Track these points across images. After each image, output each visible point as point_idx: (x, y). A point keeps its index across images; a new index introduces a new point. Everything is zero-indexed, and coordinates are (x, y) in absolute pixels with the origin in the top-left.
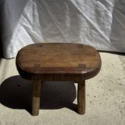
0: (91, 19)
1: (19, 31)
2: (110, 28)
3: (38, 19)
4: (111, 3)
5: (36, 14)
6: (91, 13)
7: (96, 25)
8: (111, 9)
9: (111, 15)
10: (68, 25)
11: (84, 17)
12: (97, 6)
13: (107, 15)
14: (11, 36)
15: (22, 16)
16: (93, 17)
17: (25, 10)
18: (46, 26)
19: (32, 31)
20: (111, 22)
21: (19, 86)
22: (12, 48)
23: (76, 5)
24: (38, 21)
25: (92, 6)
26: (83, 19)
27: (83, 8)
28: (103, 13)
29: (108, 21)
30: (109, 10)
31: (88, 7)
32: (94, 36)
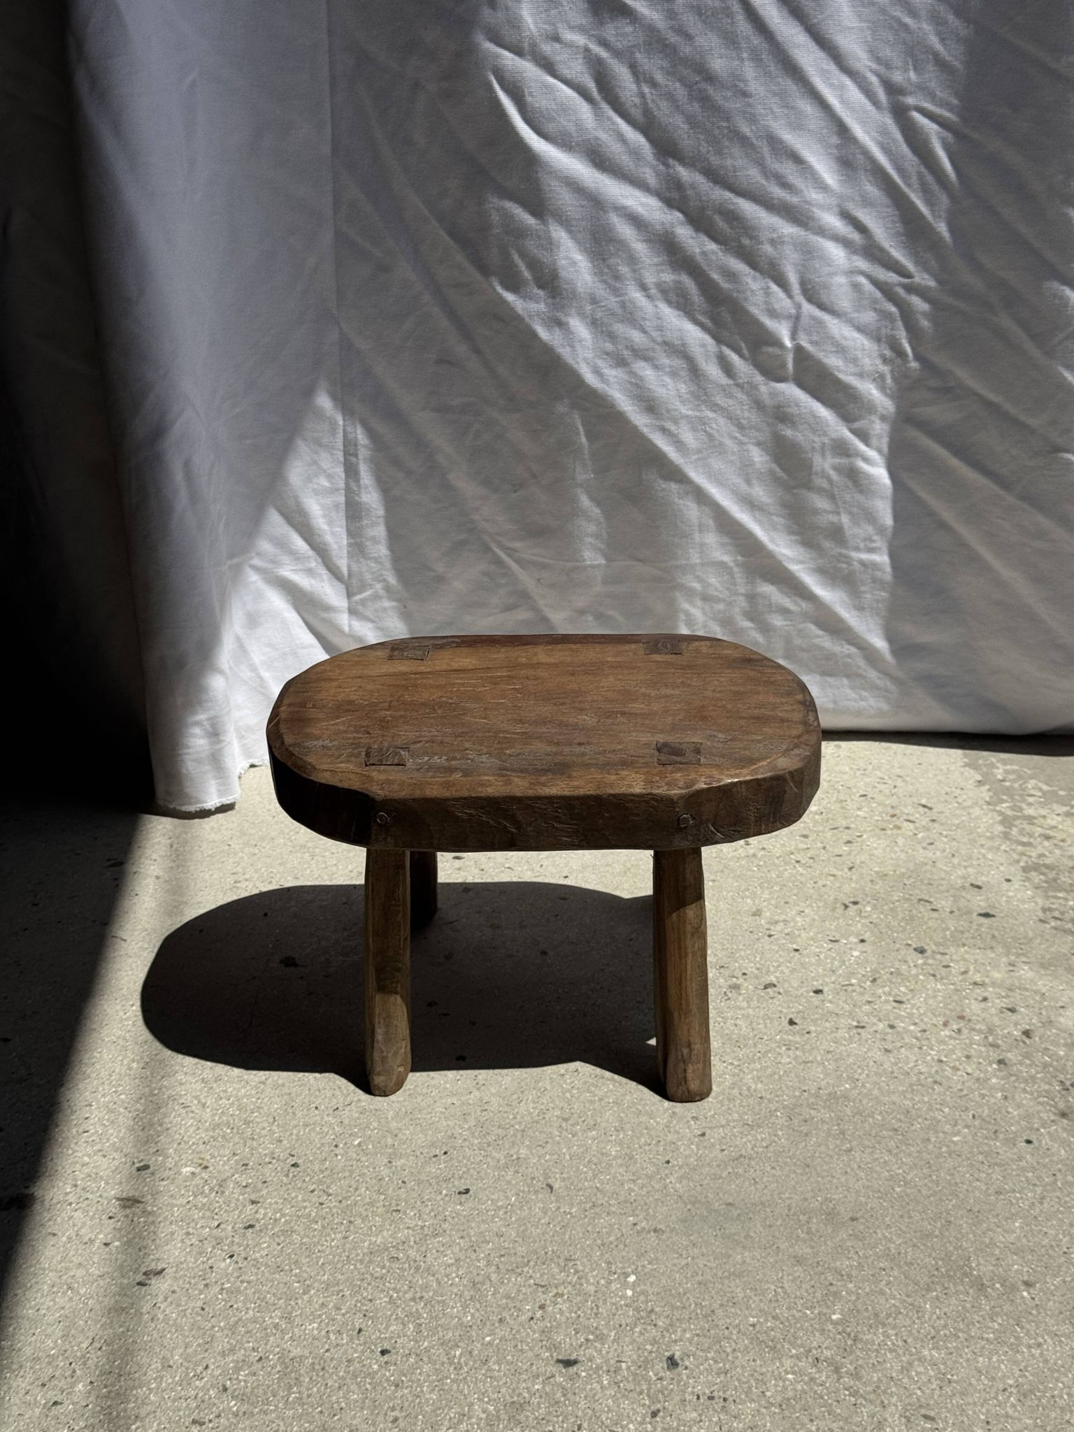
0: (751, 504)
1: (253, 621)
2: (882, 559)
3: (380, 531)
4: (871, 391)
5: (371, 497)
6: (745, 468)
7: (784, 548)
8: (879, 428)
9: (879, 473)
10: (592, 557)
11: (701, 496)
12: (781, 415)
13: (854, 476)
14: (206, 651)
15: (275, 521)
16: (759, 492)
17: (296, 473)
18: (440, 579)
19: (344, 620)
20: (888, 521)
21: (289, 962)
22: (215, 734)
23: (640, 420)
24: (382, 550)
25: (749, 416)
26: (692, 511)
27: (688, 437)
28: (825, 464)
29: (870, 517)
30: (864, 436)
31: (719, 424)
32: (777, 621)
